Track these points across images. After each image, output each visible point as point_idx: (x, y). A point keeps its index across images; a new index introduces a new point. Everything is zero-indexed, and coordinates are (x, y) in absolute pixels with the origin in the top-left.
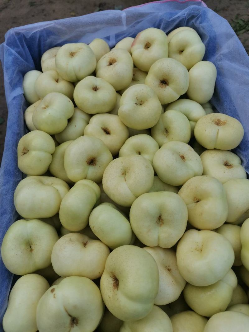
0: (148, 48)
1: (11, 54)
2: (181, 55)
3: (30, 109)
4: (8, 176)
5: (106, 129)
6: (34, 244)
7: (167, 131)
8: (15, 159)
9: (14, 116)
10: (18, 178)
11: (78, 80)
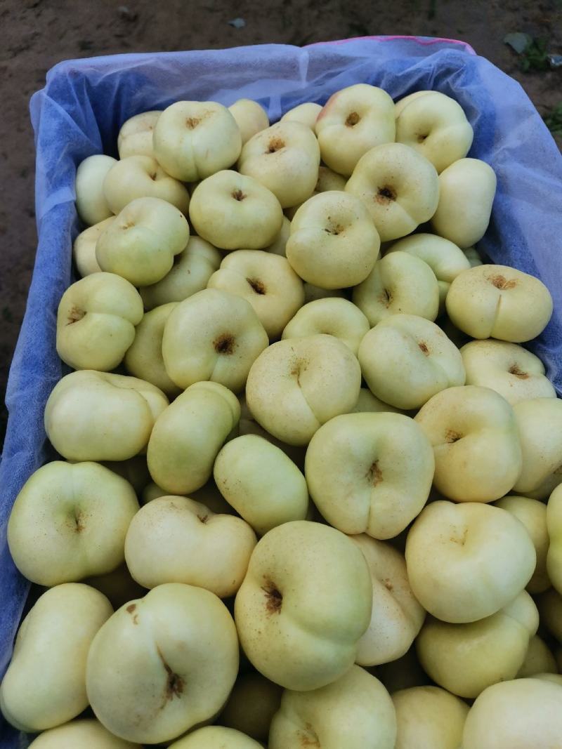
0: (353, 124)
1: (56, 115)
2: (422, 144)
3: (86, 235)
4: (32, 369)
5: (257, 282)
6: (85, 516)
7: (388, 296)
8: (51, 336)
9: (53, 245)
10: (54, 376)
11: (199, 179)
